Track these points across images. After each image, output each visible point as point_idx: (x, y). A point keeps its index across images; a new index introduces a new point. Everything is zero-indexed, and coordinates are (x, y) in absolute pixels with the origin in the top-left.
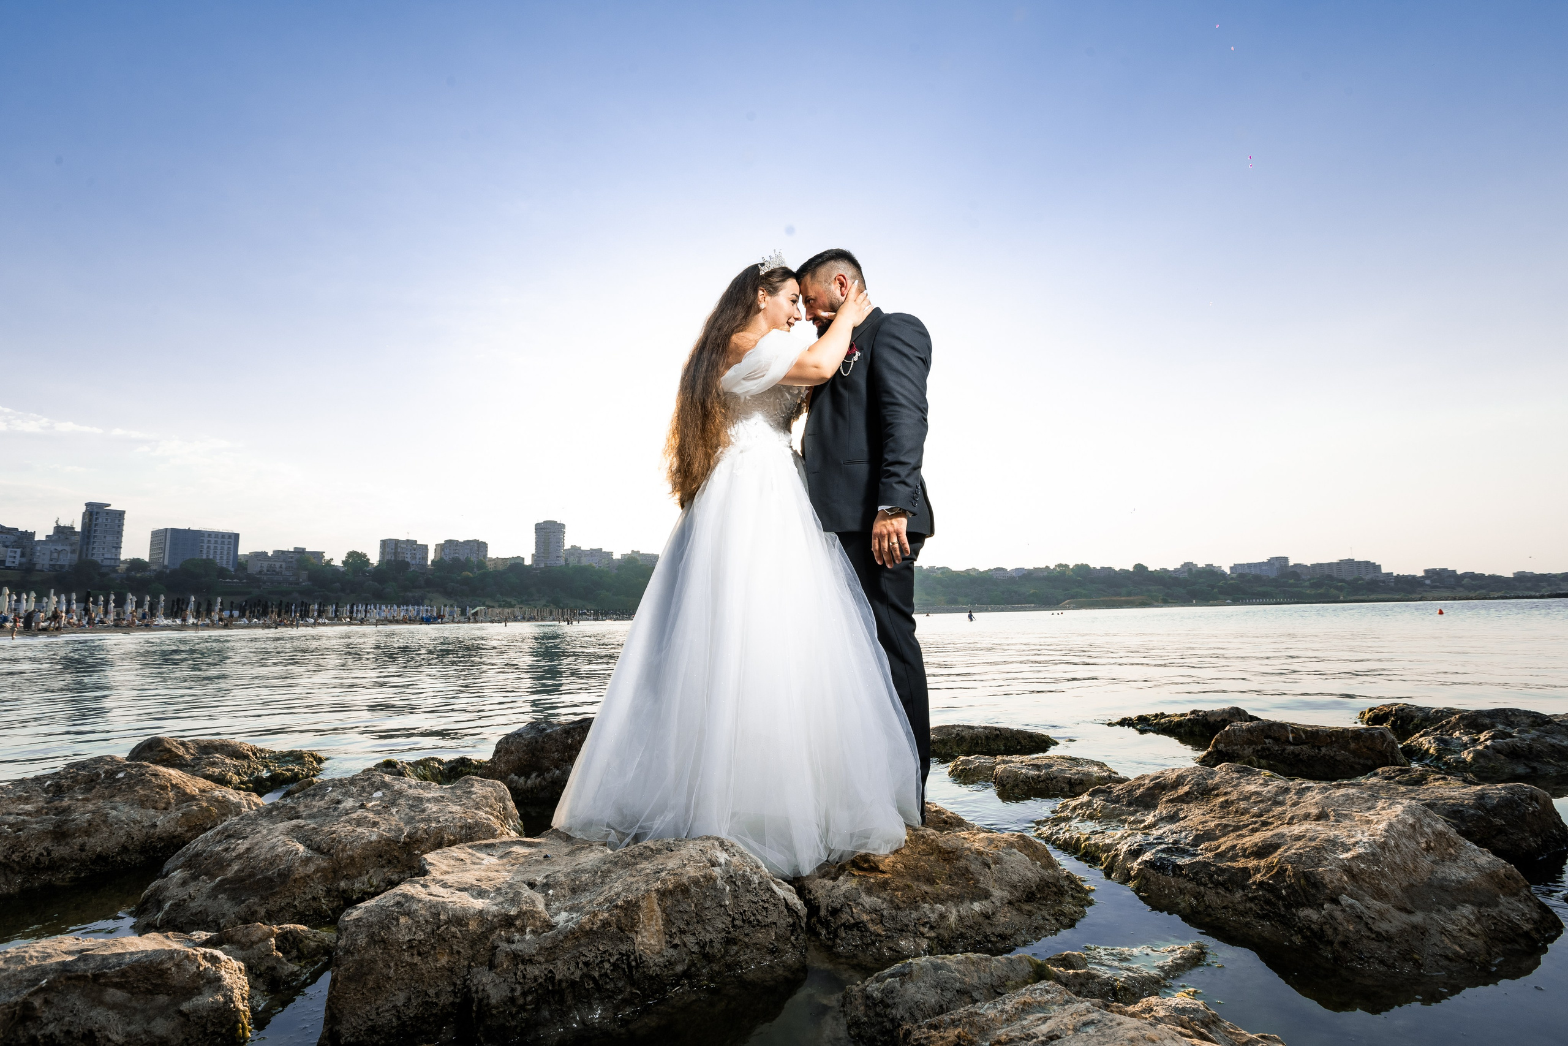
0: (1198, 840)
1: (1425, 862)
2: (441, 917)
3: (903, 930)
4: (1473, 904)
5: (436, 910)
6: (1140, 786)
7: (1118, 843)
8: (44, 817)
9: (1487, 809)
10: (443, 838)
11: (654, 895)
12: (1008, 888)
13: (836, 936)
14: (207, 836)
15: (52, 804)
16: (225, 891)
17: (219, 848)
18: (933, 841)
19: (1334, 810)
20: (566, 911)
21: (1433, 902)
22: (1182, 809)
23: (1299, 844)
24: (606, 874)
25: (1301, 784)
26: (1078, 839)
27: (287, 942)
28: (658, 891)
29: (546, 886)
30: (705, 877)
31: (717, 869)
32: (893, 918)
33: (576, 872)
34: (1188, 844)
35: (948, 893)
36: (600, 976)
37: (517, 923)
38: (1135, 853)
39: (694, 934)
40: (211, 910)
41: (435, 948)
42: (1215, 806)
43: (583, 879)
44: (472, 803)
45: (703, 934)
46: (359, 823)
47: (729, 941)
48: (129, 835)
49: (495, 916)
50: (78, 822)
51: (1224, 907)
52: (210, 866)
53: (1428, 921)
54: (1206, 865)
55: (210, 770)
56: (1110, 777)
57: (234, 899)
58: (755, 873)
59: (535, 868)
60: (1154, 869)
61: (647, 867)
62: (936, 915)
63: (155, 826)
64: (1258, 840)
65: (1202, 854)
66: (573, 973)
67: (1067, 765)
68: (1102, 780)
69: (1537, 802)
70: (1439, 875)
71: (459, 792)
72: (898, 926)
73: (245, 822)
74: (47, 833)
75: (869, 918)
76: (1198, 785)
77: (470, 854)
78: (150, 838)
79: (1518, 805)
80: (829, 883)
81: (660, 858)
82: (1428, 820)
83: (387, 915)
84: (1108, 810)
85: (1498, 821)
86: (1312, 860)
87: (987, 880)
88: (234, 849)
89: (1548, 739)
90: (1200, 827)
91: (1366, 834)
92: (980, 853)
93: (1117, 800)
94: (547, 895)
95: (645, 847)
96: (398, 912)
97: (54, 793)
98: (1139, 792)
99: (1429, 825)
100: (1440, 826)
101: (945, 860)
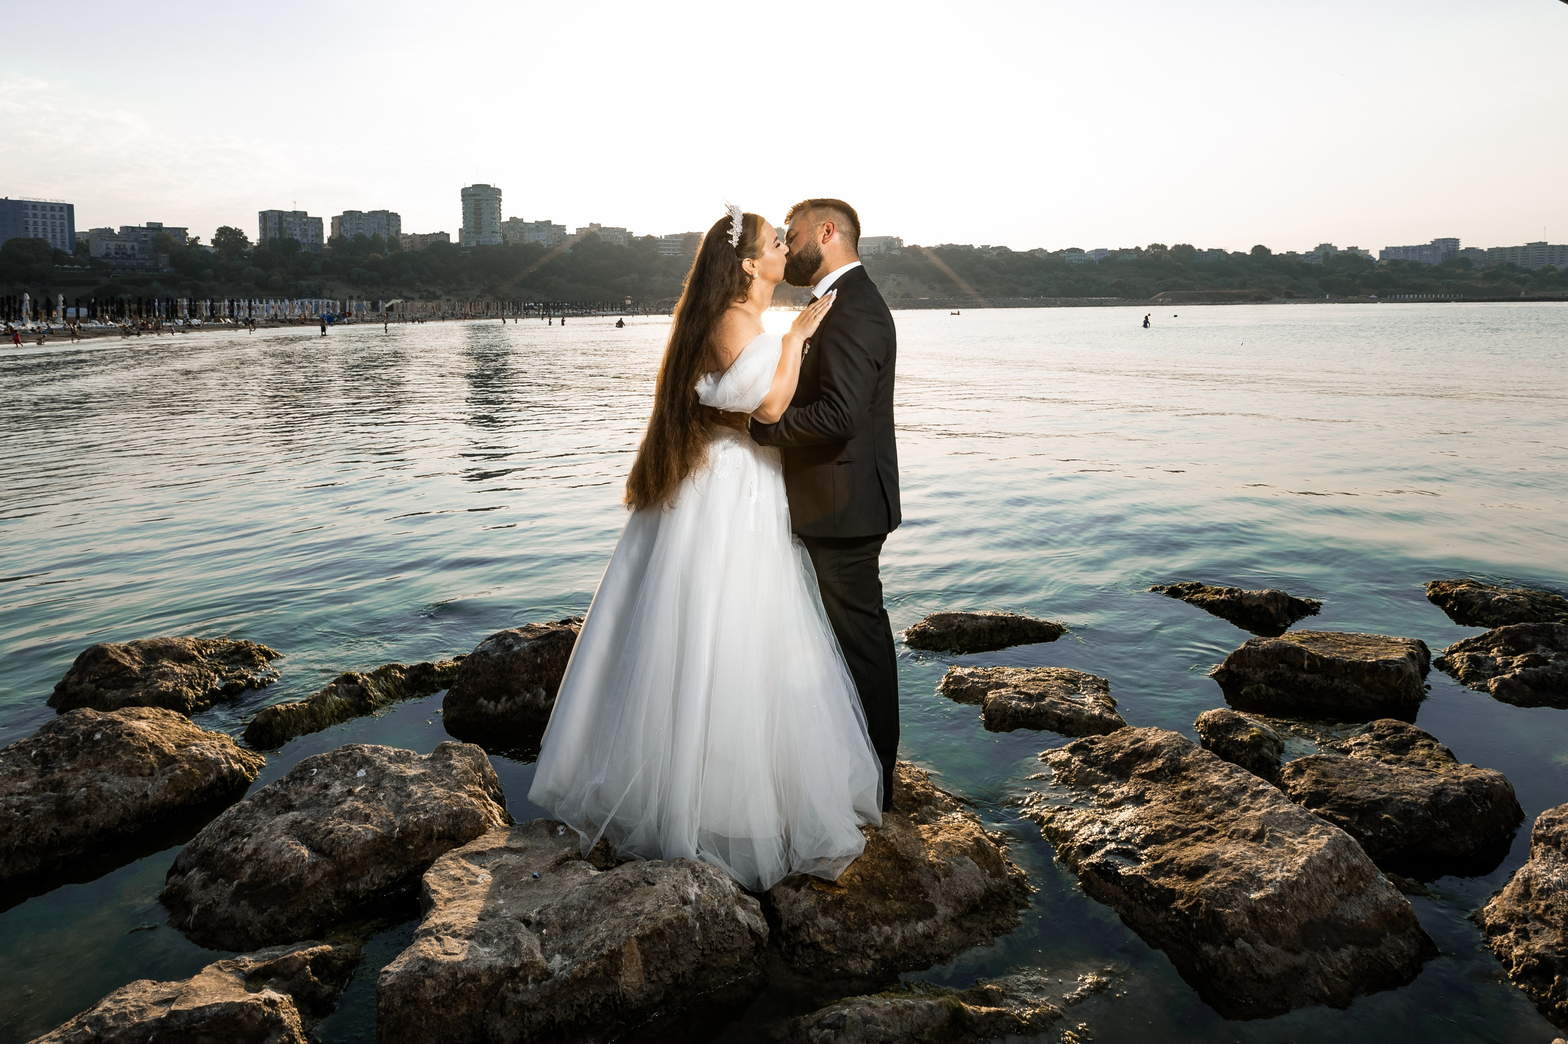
1: (1332, 899)
3: (853, 950)
4: (1355, 944)
8: (42, 795)
10: (432, 830)
11: (634, 941)
12: (953, 903)
13: (794, 954)
17: (227, 847)
18: (892, 845)
19: (1271, 830)
23: (1224, 873)
24: (592, 911)
28: (637, 936)
29: (540, 923)
30: (678, 918)
31: (689, 908)
32: (845, 940)
35: (896, 910)
36: (592, 1014)
39: (669, 969)
44: (453, 781)
45: (677, 967)
46: (352, 815)
47: (700, 968)
50: (74, 802)
52: (224, 867)
54: (1142, 878)
57: (255, 909)
58: (723, 904)
59: (527, 894)
61: (628, 907)
62: (882, 938)
63: (146, 794)
64: (1195, 854)
65: (1144, 862)
66: (569, 1014)
71: (439, 766)
72: (848, 947)
74: (52, 811)
75: (823, 937)
78: (144, 808)
81: (638, 892)
87: (935, 894)
88: (241, 849)
92: (932, 865)
94: (542, 934)
95: (625, 881)
101: (901, 868)
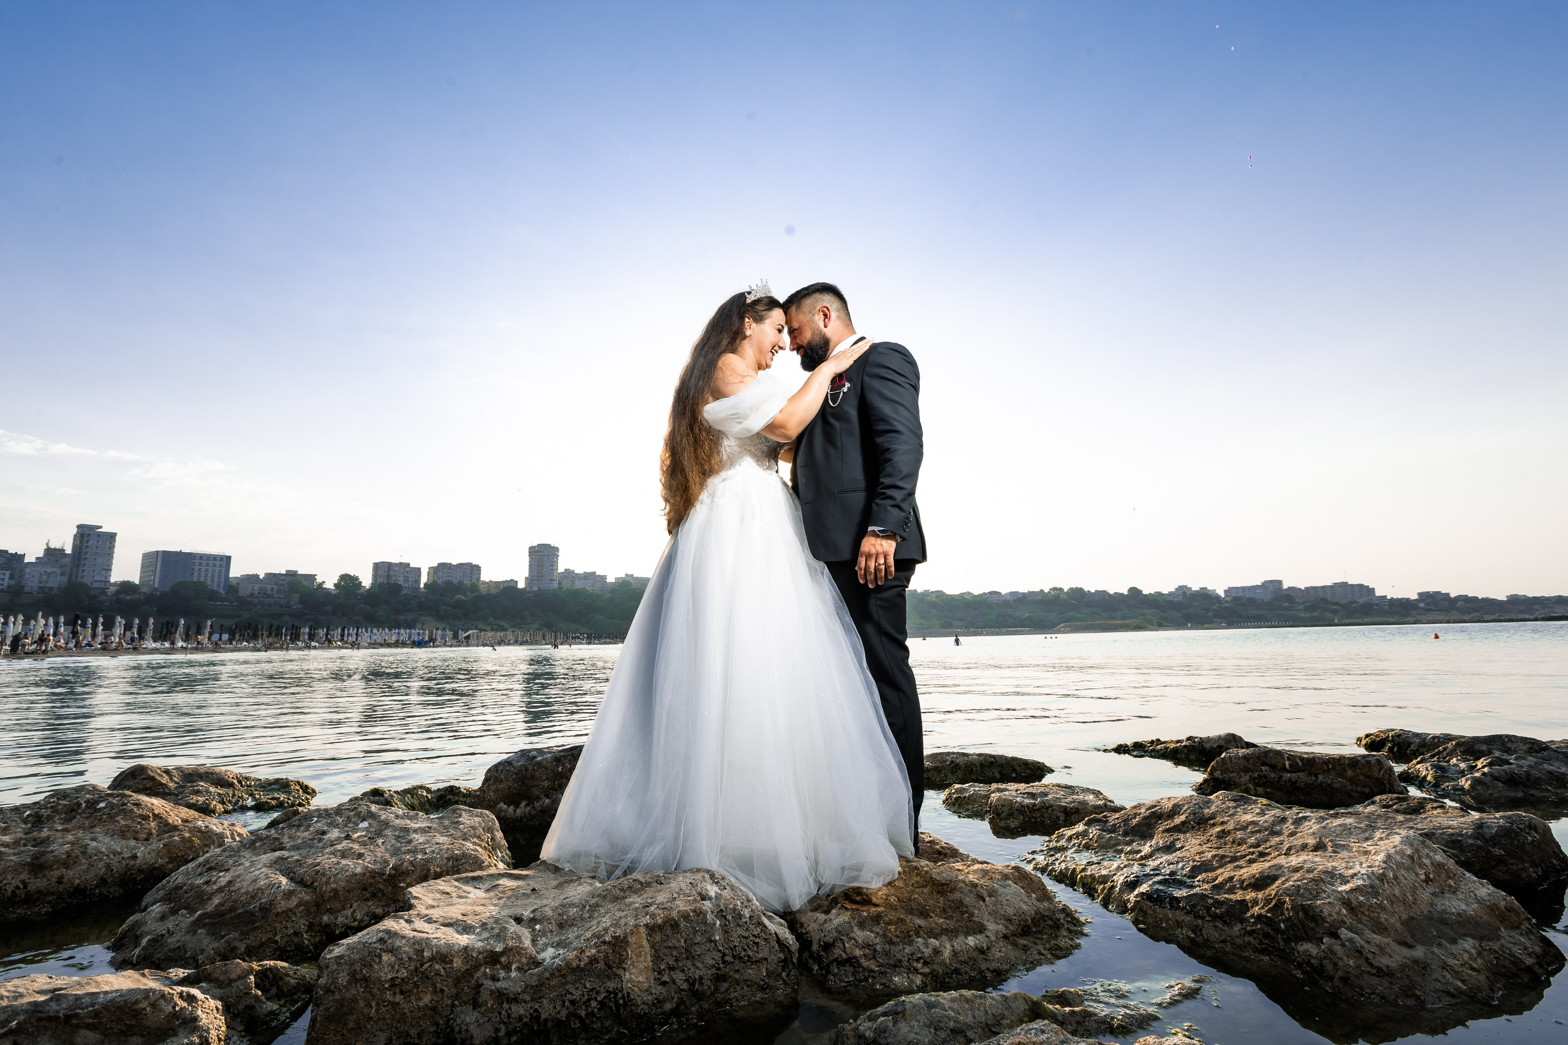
0: (1195, 871)
1: (1425, 895)
2: (425, 954)
3: (896, 966)
4: (1474, 938)
5: (420, 946)
6: (1136, 815)
7: (1115, 875)
8: (22, 849)
9: (1485, 839)
10: (429, 870)
11: (643, 930)
12: (1002, 922)
13: (828, 972)
14: (188, 868)
15: (30, 835)
16: (204, 926)
17: (199, 881)
18: (927, 872)
19: (1331, 841)
20: (553, 947)
21: (1434, 936)
22: (1178, 839)
23: (1298, 875)
24: (594, 907)
25: (1298, 813)
26: (1074, 870)
27: (266, 979)
28: (646, 925)
29: (533, 921)
30: (694, 911)
31: (707, 903)
32: (887, 953)
33: (564, 906)
34: (1185, 875)
35: (941, 927)
36: (587, 1015)
37: (503, 959)
38: (1131, 885)
39: (683, 971)
40: (190, 945)
41: (418, 986)
42: (1211, 836)
43: (571, 914)
44: (459, 834)
45: (693, 970)
46: (344, 854)
47: (719, 978)
48: (108, 866)
49: (480, 953)
50: (56, 853)
51: (1223, 941)
52: (190, 899)
53: (1429, 955)
54: (1203, 897)
55: (194, 799)
56: (1106, 805)
57: (213, 934)
58: (746, 907)
59: (522, 902)
60: (1151, 902)
61: (637, 900)
62: (930, 950)
63: (135, 857)
64: (1255, 872)
65: (1200, 886)
66: (559, 1012)
67: (1062, 793)
68: (1098, 809)
69: (1536, 832)
70: (1439, 908)
71: (446, 822)
72: (891, 961)
73: (227, 853)
74: (24, 865)
75: (861, 953)
76: (1194, 814)
77: (456, 887)
78: (129, 870)
79: (1517, 834)
80: (822, 917)
81: (650, 892)
82: (1427, 851)
83: (370, 952)
84: (1104, 840)
85: (1498, 851)
86: (1310, 893)
87: (982, 914)
88: (215, 882)
89: (1546, 766)
90: (1197, 858)
91: (1364, 865)
92: (975, 886)
93: (1113, 829)
94: (534, 930)
95: (634, 880)
96: (381, 949)
97: (33, 823)
98: (1135, 821)
99: (1428, 856)
100: (1439, 857)
101: (939, 893)
